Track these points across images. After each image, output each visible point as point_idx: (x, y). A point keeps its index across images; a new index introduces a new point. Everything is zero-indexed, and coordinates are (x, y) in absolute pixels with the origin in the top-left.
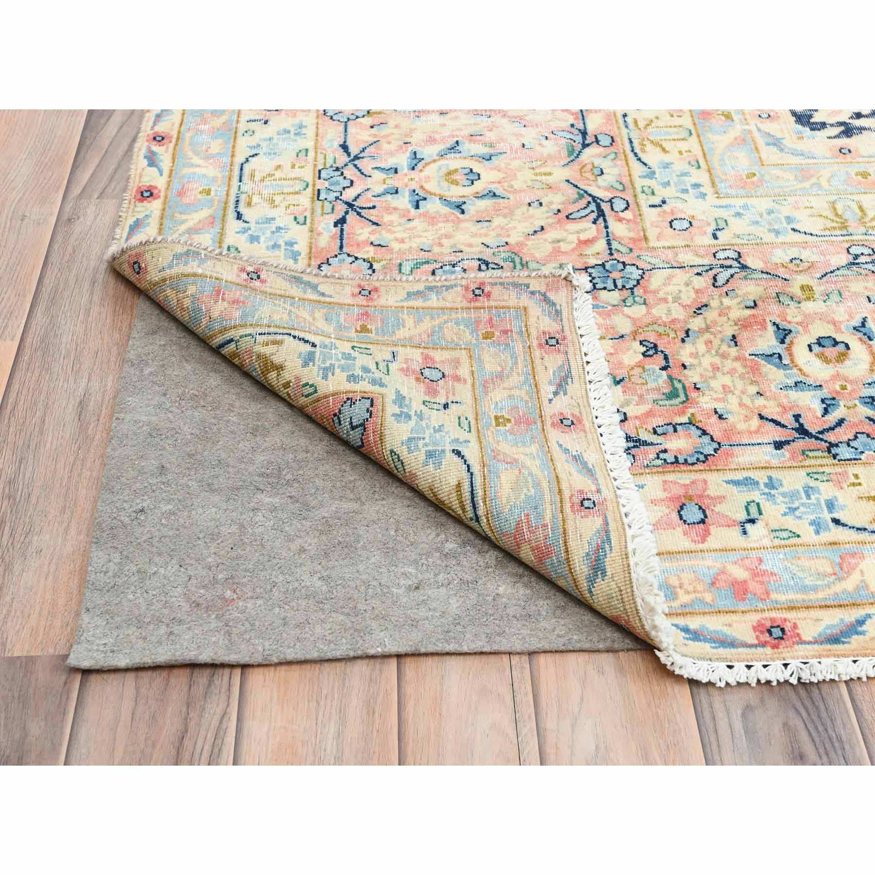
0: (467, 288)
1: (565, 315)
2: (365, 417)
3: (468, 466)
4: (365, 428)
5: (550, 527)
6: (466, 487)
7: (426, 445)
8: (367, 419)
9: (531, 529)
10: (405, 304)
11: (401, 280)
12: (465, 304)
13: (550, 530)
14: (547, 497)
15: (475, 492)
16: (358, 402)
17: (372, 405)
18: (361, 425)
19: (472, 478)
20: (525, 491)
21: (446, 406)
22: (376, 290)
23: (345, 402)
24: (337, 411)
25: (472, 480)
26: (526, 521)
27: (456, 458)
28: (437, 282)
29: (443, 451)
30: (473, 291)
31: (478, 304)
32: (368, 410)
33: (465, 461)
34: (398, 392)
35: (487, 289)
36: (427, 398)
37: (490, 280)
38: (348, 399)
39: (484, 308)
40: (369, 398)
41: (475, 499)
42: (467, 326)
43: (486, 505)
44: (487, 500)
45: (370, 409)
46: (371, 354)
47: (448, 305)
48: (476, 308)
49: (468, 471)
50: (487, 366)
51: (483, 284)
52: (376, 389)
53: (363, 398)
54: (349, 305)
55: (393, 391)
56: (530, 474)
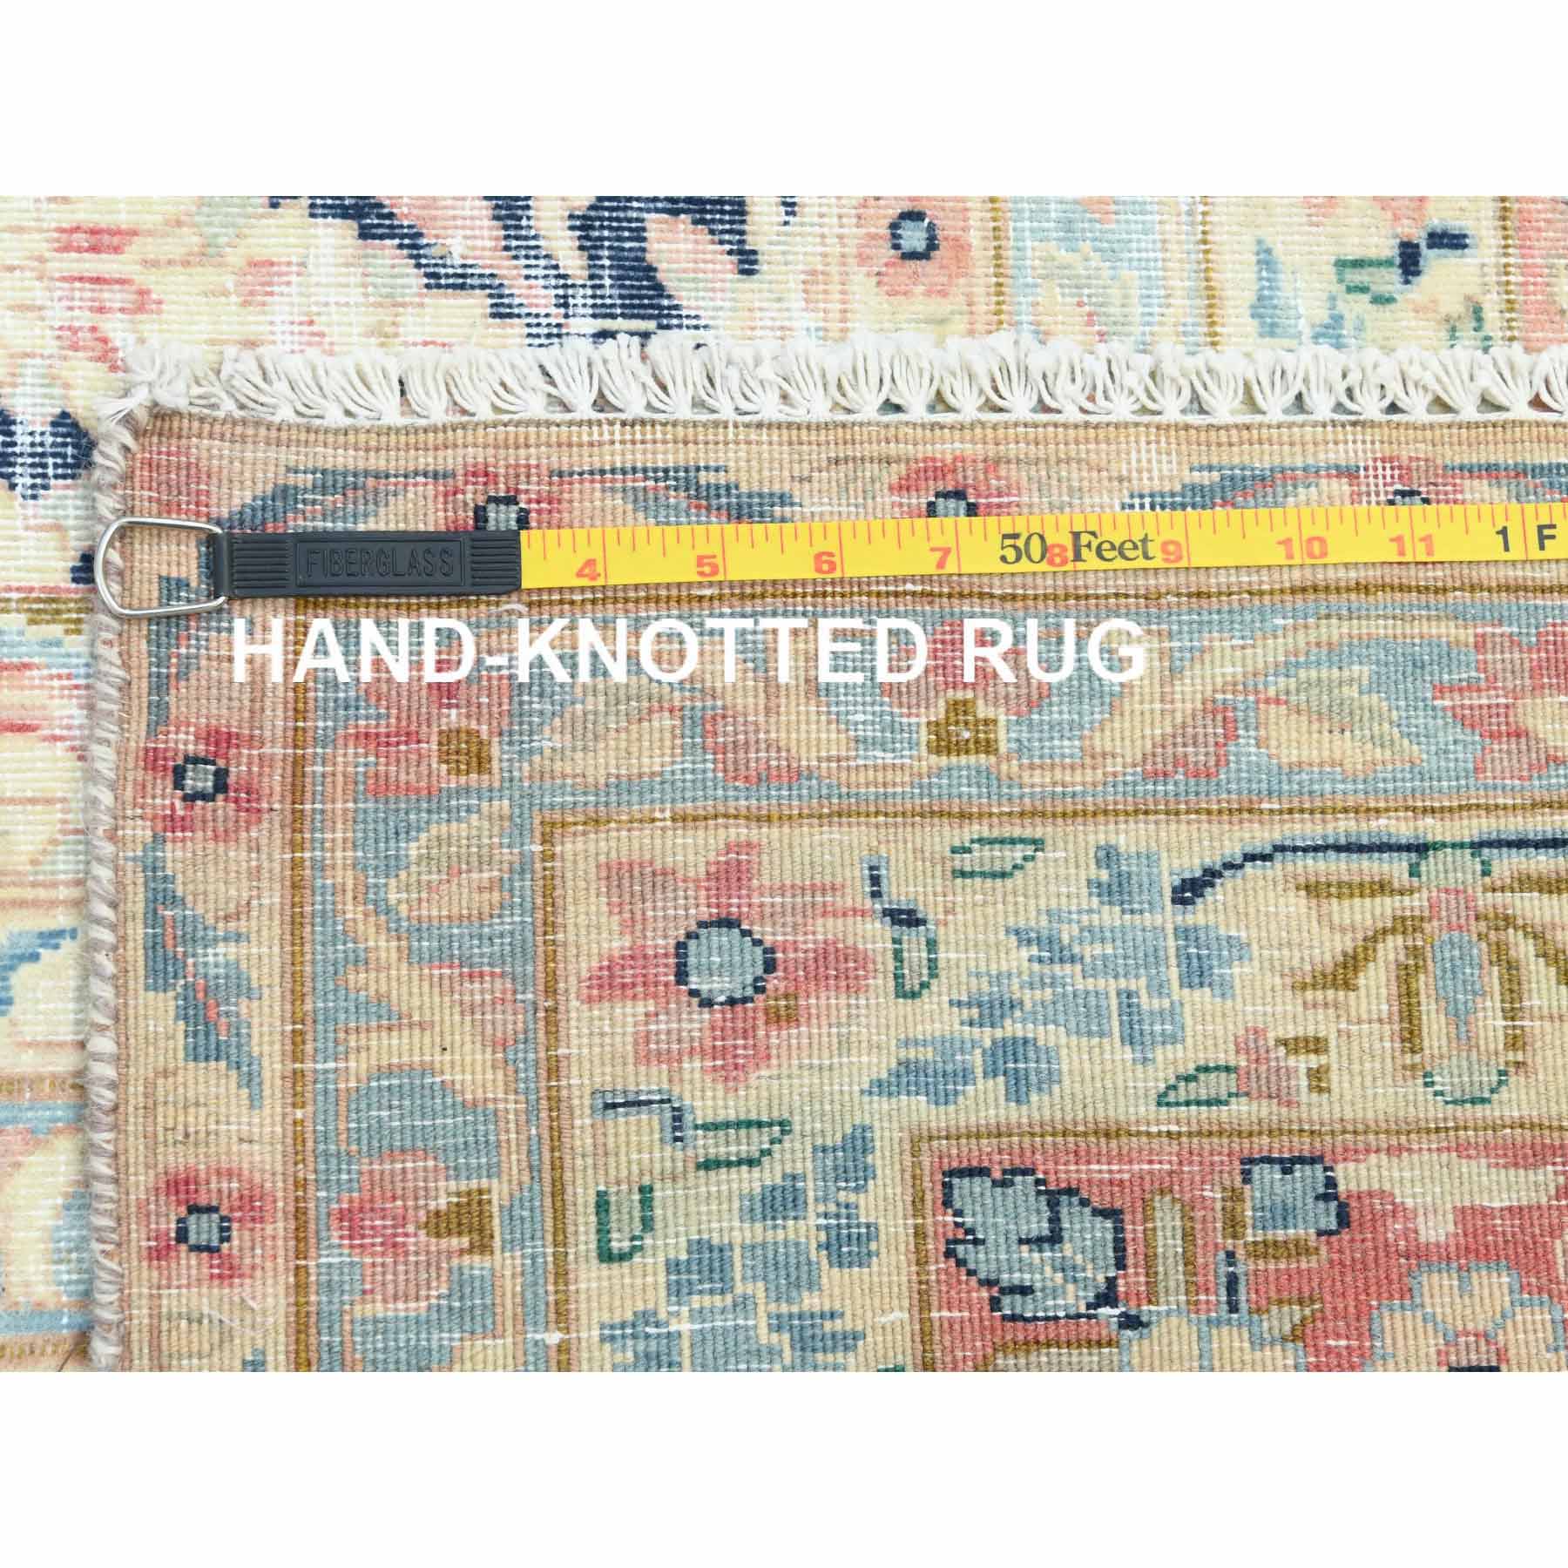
0: (173, 823)
1: (343, 459)
2: (1032, 1191)
3: (1250, 857)
4: (1070, 1192)
5: (1489, 630)
6: (1321, 865)
7: (1159, 988)
8: (1038, 1182)
9: (1483, 684)
10: (273, 1065)
11: (113, 1086)
12: (270, 834)
13: (1498, 631)
14: (1380, 628)
15: (1343, 841)
16: (969, 1220)
17: (983, 1172)
18: (1053, 1205)
19: (1295, 849)
20: (1351, 692)
21: (905, 918)
22: (179, 1186)
23: (961, 1263)
24: (985, 1294)
25: (1305, 850)
26: (1457, 696)
27: (1217, 895)
28: (124, 939)
29: (1184, 933)
30: (189, 799)
31: (275, 781)
32: (1004, 1184)
33: (1229, 866)
34: (880, 1087)
35: (185, 742)
36: (882, 983)
37: (138, 727)
38: (949, 1254)
39: (298, 763)
40: (947, 1187)
41: (1365, 841)
42: (407, 831)
43: (1387, 810)
44: (1372, 804)
45: (997, 1175)
46: (648, 1191)
47: (273, 897)
48: (296, 790)
49: (1265, 857)
50: (652, 762)
51: (152, 760)
52: (887, 1163)
53: (947, 1203)
54: (300, 1287)
55: (883, 1104)
56: (1288, 668)
